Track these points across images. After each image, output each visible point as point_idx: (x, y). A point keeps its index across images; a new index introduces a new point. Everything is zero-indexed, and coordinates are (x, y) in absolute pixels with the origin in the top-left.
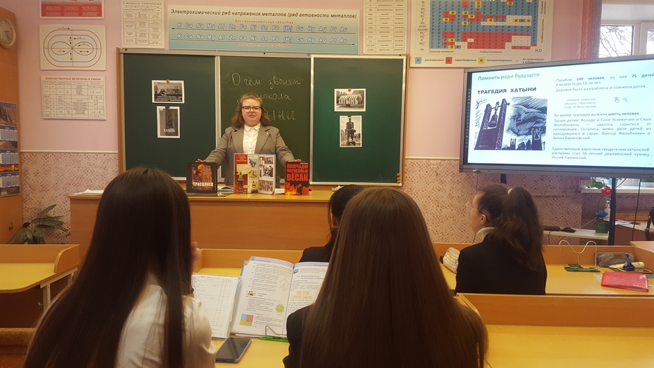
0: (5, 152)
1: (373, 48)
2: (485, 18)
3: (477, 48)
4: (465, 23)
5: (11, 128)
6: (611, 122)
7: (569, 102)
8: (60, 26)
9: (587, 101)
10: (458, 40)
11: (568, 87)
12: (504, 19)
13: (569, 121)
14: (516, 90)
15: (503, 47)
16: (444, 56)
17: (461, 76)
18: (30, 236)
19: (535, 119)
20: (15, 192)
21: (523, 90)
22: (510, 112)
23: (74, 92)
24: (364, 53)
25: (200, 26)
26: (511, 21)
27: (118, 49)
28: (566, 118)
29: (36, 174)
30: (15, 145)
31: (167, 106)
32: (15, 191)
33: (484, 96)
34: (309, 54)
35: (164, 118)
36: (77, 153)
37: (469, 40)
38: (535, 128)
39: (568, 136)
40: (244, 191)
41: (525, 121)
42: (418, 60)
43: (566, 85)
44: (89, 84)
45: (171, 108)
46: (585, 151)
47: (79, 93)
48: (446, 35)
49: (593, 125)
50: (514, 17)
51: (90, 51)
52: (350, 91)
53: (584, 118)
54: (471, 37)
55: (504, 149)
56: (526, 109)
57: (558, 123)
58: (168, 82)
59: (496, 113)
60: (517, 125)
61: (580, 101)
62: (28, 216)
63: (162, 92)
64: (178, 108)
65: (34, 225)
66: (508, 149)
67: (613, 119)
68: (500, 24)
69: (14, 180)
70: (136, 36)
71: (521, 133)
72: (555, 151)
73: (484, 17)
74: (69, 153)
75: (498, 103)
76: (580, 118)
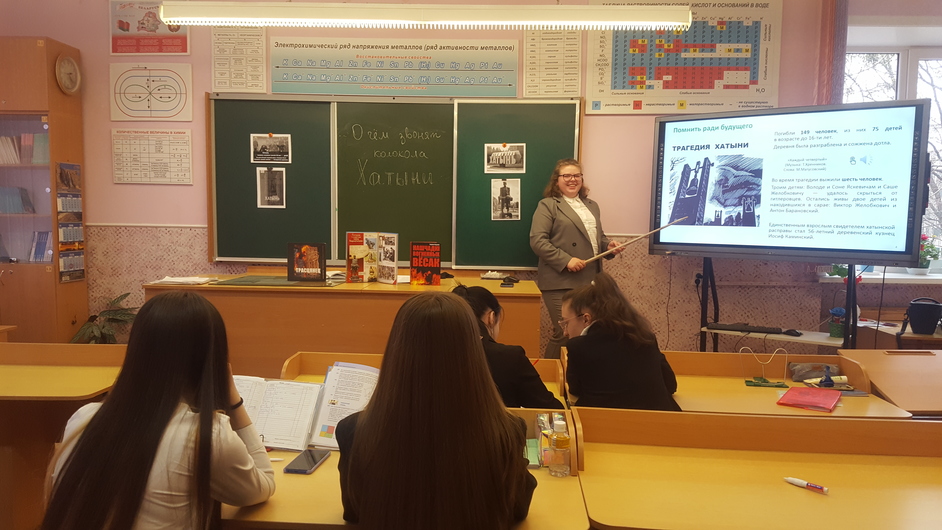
0: (67, 226)
1: (537, 90)
2: (686, 48)
3: (676, 88)
4: (660, 55)
5: (74, 196)
6: (845, 190)
7: (791, 163)
8: (135, 65)
9: (814, 162)
10: (650, 78)
11: (789, 143)
12: (712, 48)
13: (790, 188)
14: (723, 146)
15: (711, 86)
16: (631, 100)
17: (651, 127)
18: (97, 333)
19: (747, 185)
20: (79, 277)
21: (732, 146)
22: (714, 175)
23: (153, 149)
24: (524, 96)
25: (311, 64)
26: (722, 51)
27: (208, 94)
28: (787, 184)
29: (106, 254)
30: (79, 217)
31: (270, 166)
32: (79, 275)
33: (680, 154)
34: (451, 99)
35: (266, 183)
36: (156, 227)
37: (666, 78)
38: (747, 197)
39: (790, 208)
40: (360, 280)
41: (734, 188)
42: (596, 105)
43: (786, 140)
44: (171, 138)
45: (274, 169)
46: (811, 229)
47: (159, 151)
48: (634, 71)
49: (823, 194)
50: (727, 46)
51: (173, 97)
52: (505, 146)
53: (811, 184)
54: (668, 74)
55: (706, 224)
56: (734, 171)
57: (776, 191)
58: (271, 136)
59: (696, 176)
60: (724, 192)
61: (805, 162)
62: (96, 306)
63: (264, 148)
64: (283, 169)
65: (102, 319)
66: (711, 224)
67: (848, 187)
68: (707, 55)
69: (78, 261)
70: (230, 75)
71: (728, 203)
72: (773, 228)
73: (686, 46)
74: (146, 227)
75: (698, 163)
76: (805, 184)
